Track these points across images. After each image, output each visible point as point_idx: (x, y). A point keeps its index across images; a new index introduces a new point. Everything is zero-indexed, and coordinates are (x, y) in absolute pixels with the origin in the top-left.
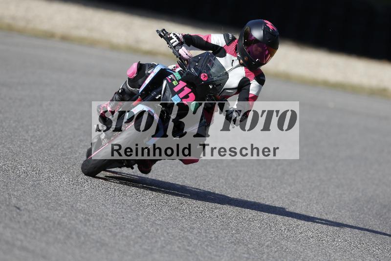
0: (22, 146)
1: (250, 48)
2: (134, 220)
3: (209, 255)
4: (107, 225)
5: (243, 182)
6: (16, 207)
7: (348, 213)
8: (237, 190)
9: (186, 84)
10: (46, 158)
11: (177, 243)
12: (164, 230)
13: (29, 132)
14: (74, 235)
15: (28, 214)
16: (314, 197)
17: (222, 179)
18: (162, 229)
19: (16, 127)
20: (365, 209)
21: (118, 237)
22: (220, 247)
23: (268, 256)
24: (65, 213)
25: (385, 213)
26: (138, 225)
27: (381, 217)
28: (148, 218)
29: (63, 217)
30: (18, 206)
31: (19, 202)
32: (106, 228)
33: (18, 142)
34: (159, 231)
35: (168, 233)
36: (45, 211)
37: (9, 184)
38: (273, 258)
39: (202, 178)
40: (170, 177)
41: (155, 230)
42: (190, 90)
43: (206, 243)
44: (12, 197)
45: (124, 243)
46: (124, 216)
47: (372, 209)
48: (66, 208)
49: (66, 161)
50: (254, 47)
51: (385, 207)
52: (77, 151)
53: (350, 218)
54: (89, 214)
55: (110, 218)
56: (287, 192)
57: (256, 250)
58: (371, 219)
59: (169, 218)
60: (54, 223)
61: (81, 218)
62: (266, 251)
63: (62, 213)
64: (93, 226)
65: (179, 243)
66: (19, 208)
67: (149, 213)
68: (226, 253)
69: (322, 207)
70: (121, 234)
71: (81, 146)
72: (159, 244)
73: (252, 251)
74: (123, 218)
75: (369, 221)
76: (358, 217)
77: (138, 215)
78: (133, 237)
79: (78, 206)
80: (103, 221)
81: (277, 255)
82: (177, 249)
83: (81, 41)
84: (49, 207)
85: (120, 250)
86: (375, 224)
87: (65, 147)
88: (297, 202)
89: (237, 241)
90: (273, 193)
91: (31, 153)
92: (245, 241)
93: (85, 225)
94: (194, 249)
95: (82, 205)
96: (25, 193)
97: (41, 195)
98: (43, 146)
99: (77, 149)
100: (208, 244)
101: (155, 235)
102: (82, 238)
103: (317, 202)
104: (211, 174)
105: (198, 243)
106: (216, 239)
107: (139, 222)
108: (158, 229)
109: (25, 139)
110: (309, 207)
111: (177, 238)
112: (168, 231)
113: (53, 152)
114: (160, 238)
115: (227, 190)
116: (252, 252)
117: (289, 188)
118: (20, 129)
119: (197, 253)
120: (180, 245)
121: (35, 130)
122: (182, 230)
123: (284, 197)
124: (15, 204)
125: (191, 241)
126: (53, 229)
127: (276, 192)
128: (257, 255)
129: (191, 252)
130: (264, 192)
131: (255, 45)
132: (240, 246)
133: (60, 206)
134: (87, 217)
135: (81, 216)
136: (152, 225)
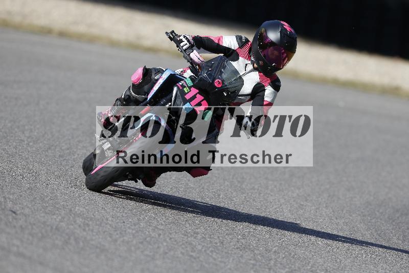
0: (18, 147)
1: (265, 51)
2: (135, 225)
3: (213, 261)
4: (107, 230)
5: (249, 185)
6: (12, 211)
7: (359, 218)
8: (243, 193)
9: (198, 91)
10: (43, 159)
11: (180, 248)
12: (166, 235)
13: (25, 132)
14: (72, 241)
15: (24, 218)
16: (324, 200)
17: (228, 182)
18: (165, 234)
19: (11, 127)
20: (377, 213)
21: (118, 242)
22: (226, 253)
23: (275, 262)
24: (63, 218)
25: (398, 217)
26: (140, 230)
27: (394, 221)
28: (150, 223)
29: (61, 221)
30: (13, 210)
31: (15, 206)
32: (106, 233)
33: (14, 143)
34: (161, 236)
35: (171, 239)
36: (43, 215)
37: (4, 188)
38: (281, 264)
39: (206, 181)
40: (173, 180)
41: (157, 235)
42: (203, 98)
43: (210, 249)
44: (8, 200)
45: (126, 249)
46: (125, 221)
47: (384, 213)
48: (64, 212)
49: (64, 163)
50: (270, 50)
51: (398, 211)
52: (75, 152)
53: (361, 223)
54: (88, 218)
55: (110, 223)
56: (295, 195)
57: (263, 256)
58: (383, 224)
59: (171, 223)
60: (52, 228)
61: (80, 223)
62: (273, 257)
63: (60, 217)
64: (92, 231)
65: (183, 248)
66: (14, 213)
67: (151, 217)
68: (231, 259)
69: (331, 211)
70: (122, 239)
71: (79, 147)
72: (162, 249)
73: (259, 257)
74: (124, 222)
75: (381, 226)
76: (370, 222)
77: (139, 220)
78: (134, 242)
79: (76, 210)
80: (102, 225)
81: (285, 262)
82: (180, 255)
83: (80, 37)
84: (47, 211)
85: (120, 256)
86: (387, 229)
87: (63, 148)
88: (306, 206)
89: (243, 246)
90: (281, 197)
91: (28, 154)
92: (252, 247)
93: (84, 230)
94: (198, 255)
95: (81, 209)
96: (21, 196)
97: (38, 198)
98: (40, 147)
99: (75, 150)
100: (213, 249)
101: (157, 240)
102: (81, 244)
103: (326, 206)
104: (216, 177)
105: (202, 248)
106: (221, 245)
107: (141, 227)
108: (160, 234)
109: (21, 140)
110: (318, 211)
111: (181, 243)
112: (171, 237)
113: (50, 153)
114: (162, 244)
115: (232, 193)
116: (259, 259)
117: (297, 191)
118: (16, 129)
119: (201, 259)
120: (183, 251)
121: (31, 131)
122: (185, 235)
123: (292, 201)
124: (10, 208)
125: (195, 247)
126: (50, 234)
127: (284, 195)
128: (264, 261)
129: (195, 258)
130: (272, 195)
131: (271, 48)
132: (247, 252)
133: (58, 210)
134: (87, 222)
135: (79, 221)
136: (154, 230)
